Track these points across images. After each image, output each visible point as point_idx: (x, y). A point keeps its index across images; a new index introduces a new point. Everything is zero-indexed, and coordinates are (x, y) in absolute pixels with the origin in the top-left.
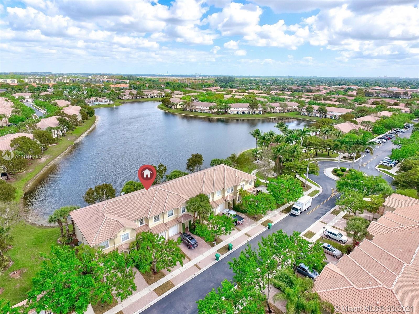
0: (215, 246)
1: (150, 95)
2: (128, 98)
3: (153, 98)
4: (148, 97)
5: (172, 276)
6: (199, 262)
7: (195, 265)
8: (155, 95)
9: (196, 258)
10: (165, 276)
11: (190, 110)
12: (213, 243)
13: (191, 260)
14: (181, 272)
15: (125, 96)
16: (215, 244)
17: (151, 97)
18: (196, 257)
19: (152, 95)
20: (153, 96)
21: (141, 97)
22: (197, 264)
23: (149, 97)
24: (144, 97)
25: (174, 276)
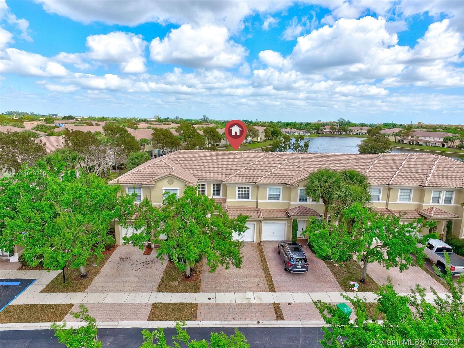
0: (353, 291)
1: (356, 131)
2: (328, 133)
3: (359, 134)
4: (353, 133)
5: (210, 299)
6: (289, 304)
7: (274, 304)
8: (363, 131)
9: (289, 293)
10: (199, 291)
11: (408, 143)
12: (352, 283)
13: (274, 291)
14: (233, 302)
15: (325, 130)
16: (356, 289)
17: (357, 133)
18: (289, 291)
19: (359, 131)
20: (360, 133)
21: (344, 133)
22: (281, 306)
23: (355, 133)
24: (348, 132)
25: (211, 301)
